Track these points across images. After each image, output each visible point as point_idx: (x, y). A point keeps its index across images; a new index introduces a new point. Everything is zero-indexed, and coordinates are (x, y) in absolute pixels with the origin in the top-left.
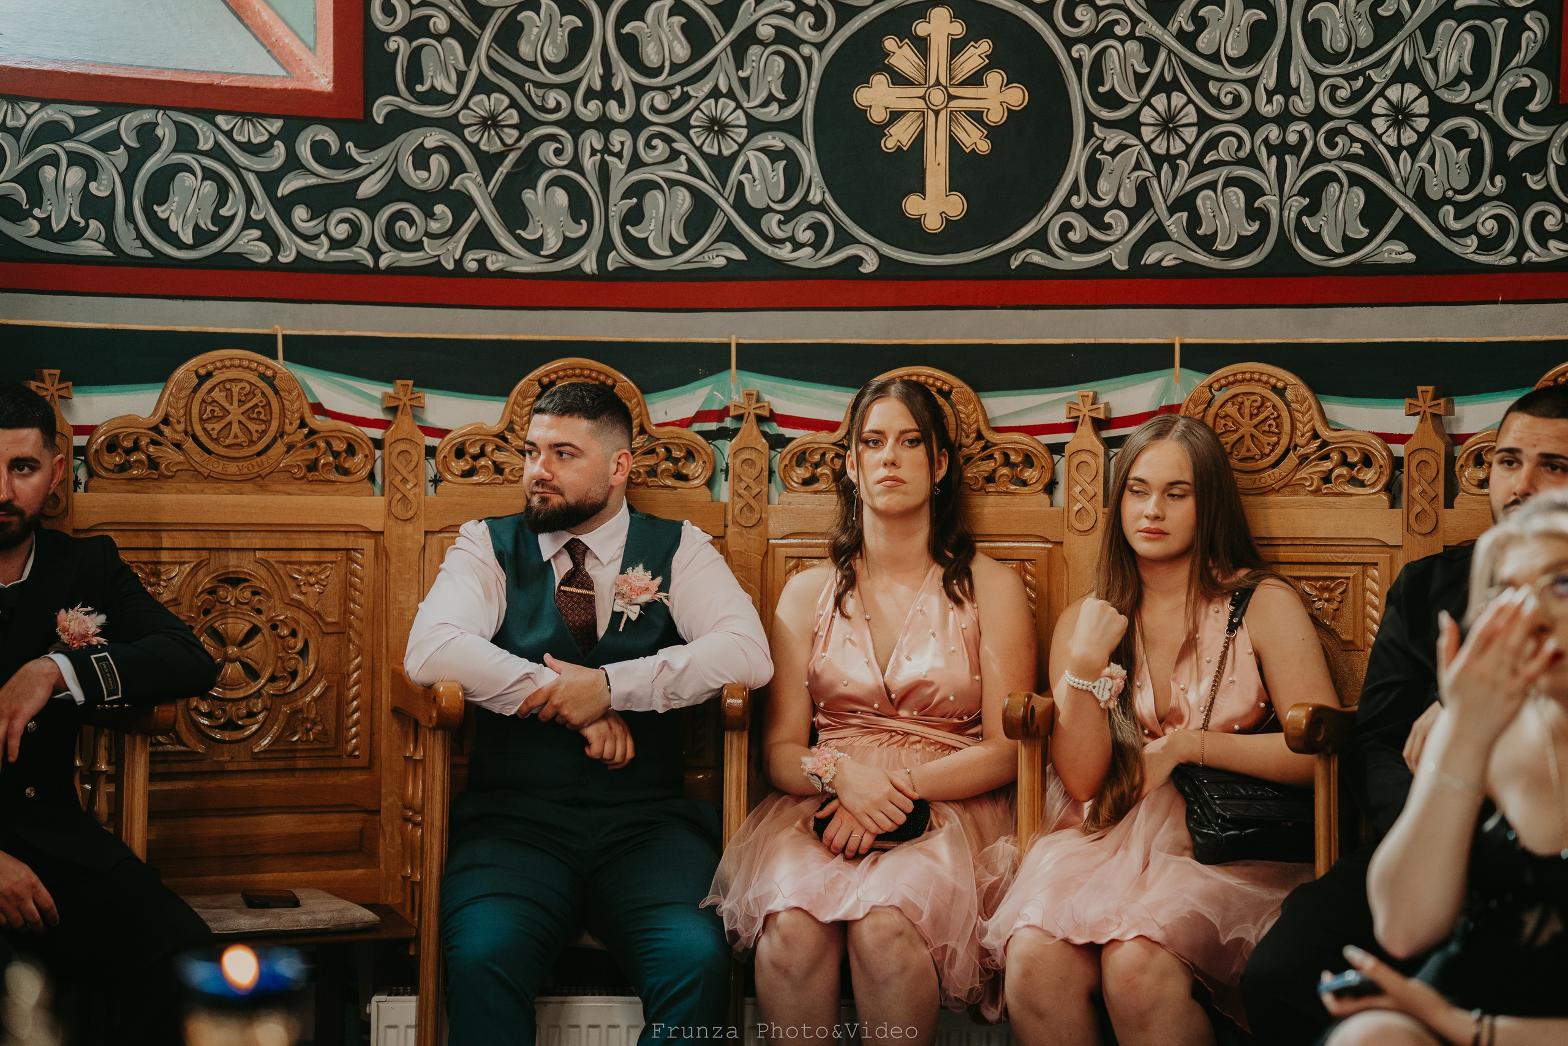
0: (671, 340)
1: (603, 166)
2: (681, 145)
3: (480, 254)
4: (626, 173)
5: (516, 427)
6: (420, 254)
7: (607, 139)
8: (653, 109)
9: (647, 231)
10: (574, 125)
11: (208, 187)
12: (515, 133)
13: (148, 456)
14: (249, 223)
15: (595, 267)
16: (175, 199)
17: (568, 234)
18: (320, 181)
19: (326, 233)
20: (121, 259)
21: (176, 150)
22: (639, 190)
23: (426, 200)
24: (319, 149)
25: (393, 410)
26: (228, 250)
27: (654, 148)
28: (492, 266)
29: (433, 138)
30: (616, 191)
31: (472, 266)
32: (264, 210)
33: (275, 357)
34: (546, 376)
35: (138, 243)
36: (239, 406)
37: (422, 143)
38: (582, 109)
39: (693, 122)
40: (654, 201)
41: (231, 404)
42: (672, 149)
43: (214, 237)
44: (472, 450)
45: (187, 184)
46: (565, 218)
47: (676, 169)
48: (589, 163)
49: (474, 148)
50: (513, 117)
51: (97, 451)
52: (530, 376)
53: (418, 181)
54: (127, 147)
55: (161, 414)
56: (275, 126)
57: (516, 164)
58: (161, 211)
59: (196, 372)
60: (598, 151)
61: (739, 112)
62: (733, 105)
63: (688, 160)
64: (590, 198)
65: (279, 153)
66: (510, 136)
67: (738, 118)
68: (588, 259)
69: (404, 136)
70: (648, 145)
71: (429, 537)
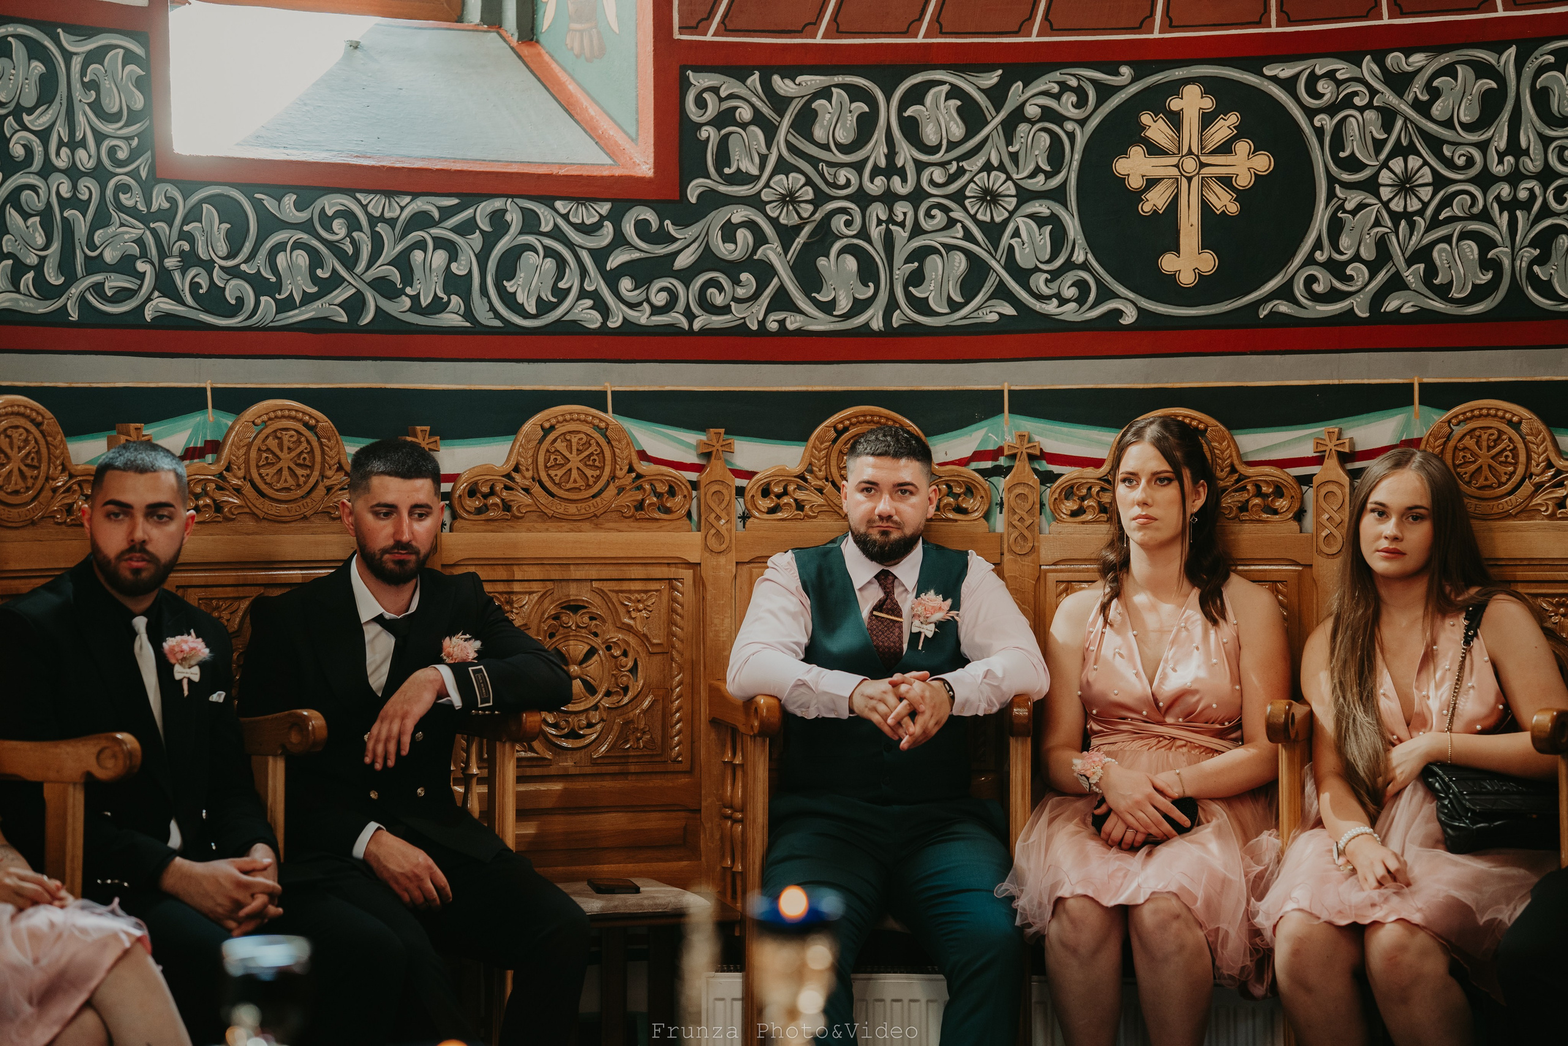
0: (950, 388)
1: (889, 235)
2: (958, 214)
3: (780, 316)
4: (908, 241)
5: (815, 468)
6: (728, 317)
7: (891, 211)
8: (932, 182)
9: (928, 291)
10: (862, 199)
11: (549, 264)
12: (810, 208)
13: (503, 500)
14: (583, 294)
15: (881, 325)
16: (521, 275)
17: (857, 296)
18: (643, 255)
19: (648, 300)
20: (477, 329)
21: (521, 233)
22: (920, 255)
23: (732, 269)
24: (642, 227)
25: (708, 455)
26: (565, 319)
27: (933, 217)
28: (791, 326)
29: (739, 214)
30: (900, 256)
31: (773, 326)
32: (596, 282)
33: (606, 411)
34: (841, 422)
35: (491, 314)
36: (578, 455)
37: (730, 219)
38: (869, 184)
39: (968, 193)
40: (934, 264)
41: (571, 453)
42: (950, 218)
43: (554, 306)
44: (776, 490)
45: (531, 261)
46: (855, 281)
47: (953, 235)
48: (875, 232)
49: (774, 222)
50: (808, 193)
51: (460, 496)
52: (826, 423)
53: (727, 253)
54: (482, 232)
55: (512, 463)
56: (605, 208)
57: (811, 235)
58: (510, 286)
59: (542, 426)
60: (883, 221)
61: (1009, 183)
62: (1003, 177)
63: (964, 227)
64: (877, 263)
65: (608, 232)
66: (806, 210)
67: (1008, 189)
68: (875, 317)
69: (713, 213)
70: (928, 215)
71: (739, 567)
